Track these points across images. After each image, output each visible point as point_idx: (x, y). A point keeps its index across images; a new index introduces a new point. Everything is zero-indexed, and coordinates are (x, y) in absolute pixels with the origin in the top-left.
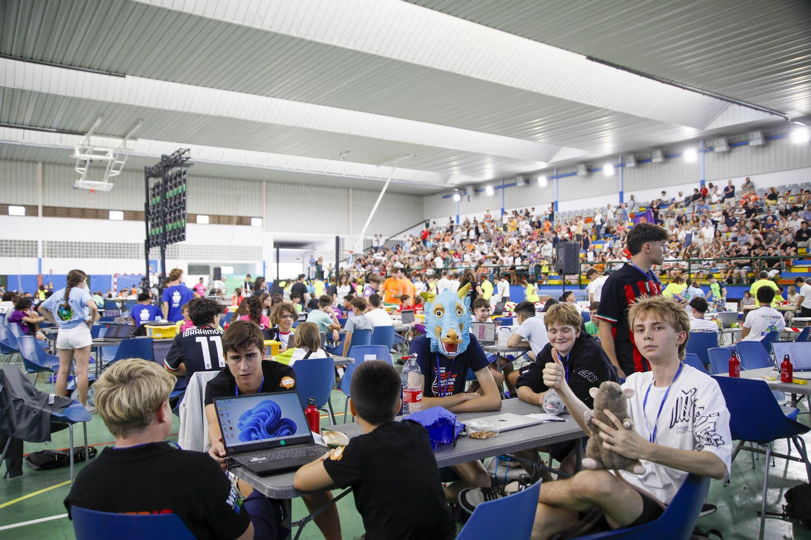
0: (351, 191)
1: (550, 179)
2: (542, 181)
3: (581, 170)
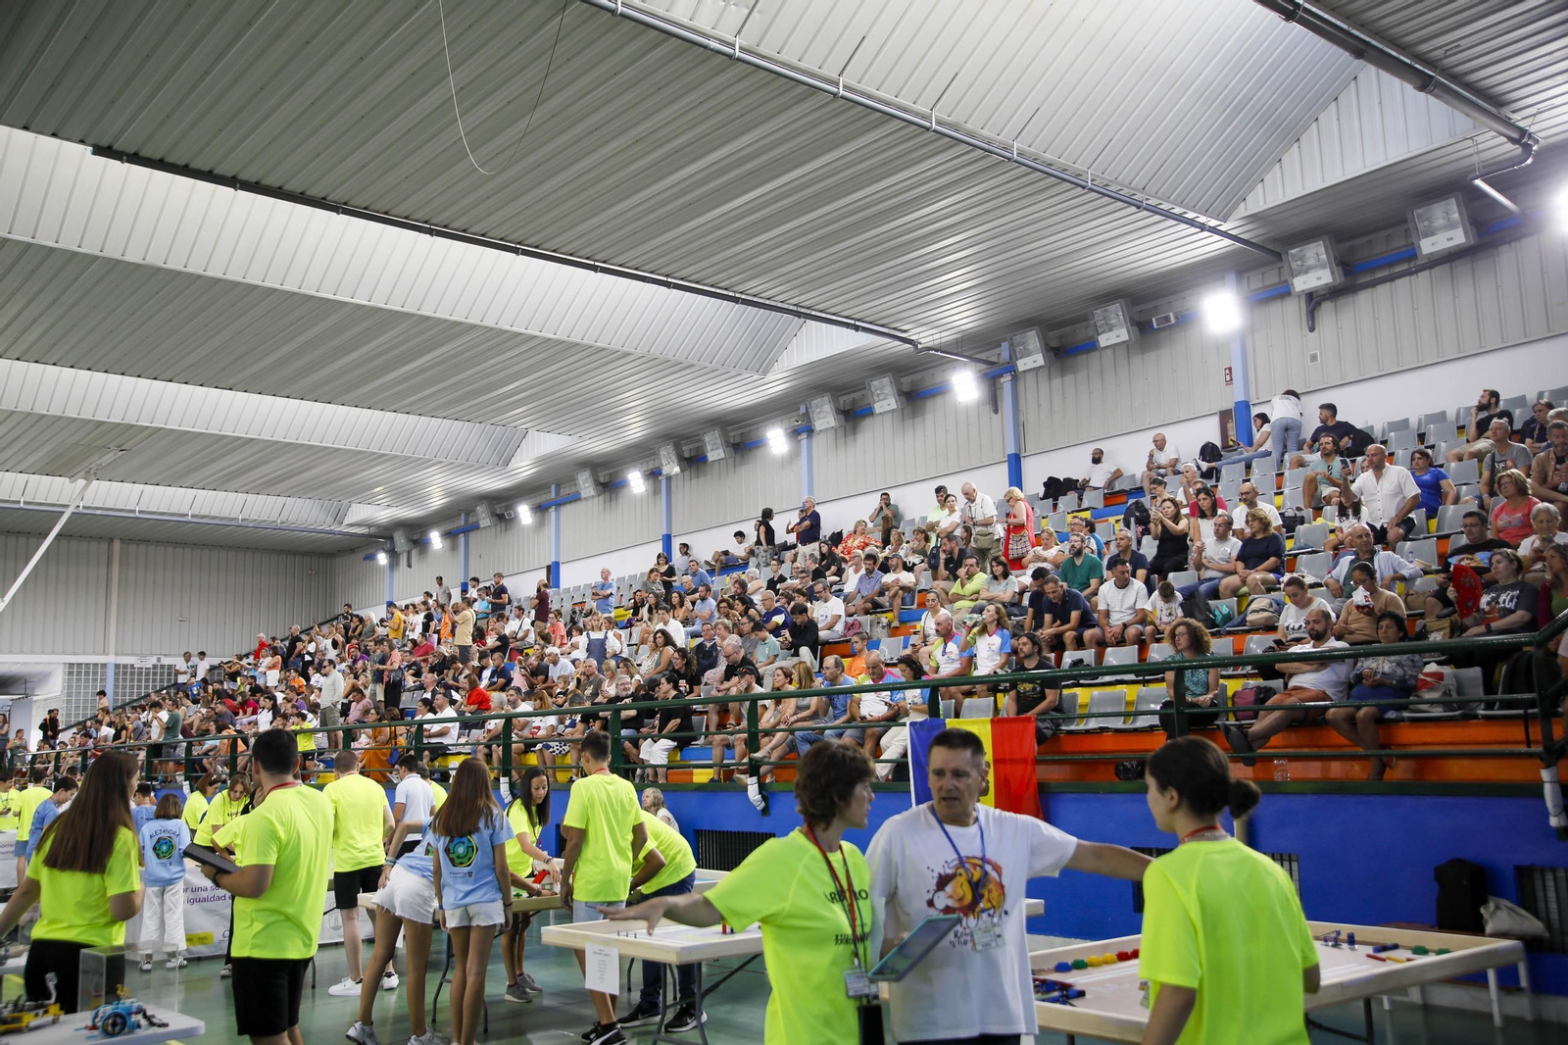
0: (117, 545)
1: (540, 509)
2: (524, 513)
3: (585, 484)
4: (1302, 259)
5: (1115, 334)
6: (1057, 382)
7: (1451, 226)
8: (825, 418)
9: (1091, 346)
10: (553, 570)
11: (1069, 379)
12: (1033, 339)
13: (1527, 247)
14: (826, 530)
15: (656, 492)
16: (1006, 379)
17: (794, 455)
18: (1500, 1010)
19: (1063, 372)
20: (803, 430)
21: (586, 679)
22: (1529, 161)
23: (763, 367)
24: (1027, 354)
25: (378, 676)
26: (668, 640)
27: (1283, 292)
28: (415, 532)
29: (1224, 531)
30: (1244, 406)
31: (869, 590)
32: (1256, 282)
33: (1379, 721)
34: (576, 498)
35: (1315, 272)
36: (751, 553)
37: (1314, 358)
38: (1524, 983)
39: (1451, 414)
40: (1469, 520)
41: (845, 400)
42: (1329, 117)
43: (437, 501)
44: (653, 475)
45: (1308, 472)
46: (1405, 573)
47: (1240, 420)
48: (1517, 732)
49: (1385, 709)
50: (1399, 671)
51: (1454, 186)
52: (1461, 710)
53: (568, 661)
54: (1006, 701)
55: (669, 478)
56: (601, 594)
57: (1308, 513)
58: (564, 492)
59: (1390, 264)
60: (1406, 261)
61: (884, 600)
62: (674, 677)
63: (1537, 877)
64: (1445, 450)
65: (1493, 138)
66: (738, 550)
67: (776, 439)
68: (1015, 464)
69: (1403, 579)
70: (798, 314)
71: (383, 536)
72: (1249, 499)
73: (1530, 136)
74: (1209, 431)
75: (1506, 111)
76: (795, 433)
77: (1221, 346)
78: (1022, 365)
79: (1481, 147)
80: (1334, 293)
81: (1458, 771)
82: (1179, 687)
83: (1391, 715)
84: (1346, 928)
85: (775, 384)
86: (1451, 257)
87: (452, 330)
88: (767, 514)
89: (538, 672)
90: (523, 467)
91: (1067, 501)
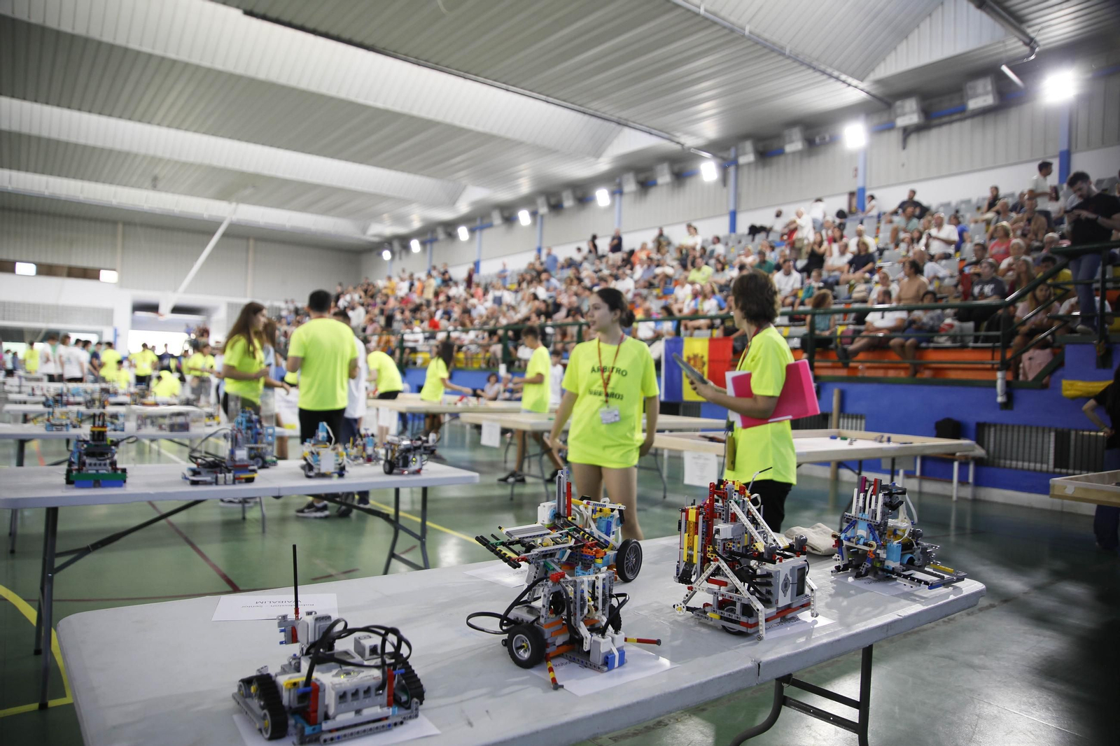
1: (472, 231)
2: (463, 232)
3: (497, 219)
4: (903, 107)
5: (794, 145)
6: (760, 172)
7: (986, 93)
8: (630, 186)
9: (780, 152)
10: (477, 264)
11: (767, 170)
12: (748, 146)
13: (1026, 109)
14: (627, 246)
15: (534, 223)
16: (732, 170)
17: (612, 206)
18: (957, 494)
19: (764, 165)
20: (617, 192)
21: (493, 316)
22: (1033, 57)
23: (597, 153)
24: (744, 154)
25: (382, 312)
26: (535, 297)
27: (890, 127)
28: (403, 242)
29: (843, 251)
30: (862, 190)
31: (648, 276)
32: (876, 120)
33: (917, 347)
34: (490, 226)
35: (909, 115)
36: (585, 258)
37: (903, 165)
38: (971, 480)
39: (974, 200)
40: (977, 247)
41: (642, 177)
42: (925, 26)
43: (416, 224)
44: (534, 214)
45: (894, 225)
46: (941, 275)
47: (859, 198)
48: (987, 356)
49: (920, 342)
50: (931, 323)
51: (990, 71)
52: (960, 342)
53: (482, 307)
54: (717, 333)
55: (542, 216)
56: (502, 276)
57: (892, 246)
58: (486, 221)
59: (951, 114)
60: (960, 113)
61: (656, 282)
62: (539, 313)
63: (986, 429)
64: (968, 216)
65: (1015, 42)
66: (578, 257)
67: (602, 196)
68: (733, 216)
69: (938, 278)
70: (619, 123)
71: (388, 242)
72: (860, 234)
73: (1035, 42)
74: (842, 203)
75: (1024, 26)
76: (613, 194)
77: (853, 156)
78: (743, 160)
79: (1009, 47)
80: (919, 129)
81: (953, 375)
82: (812, 327)
83: (924, 345)
84: (886, 435)
85: (603, 165)
86: (984, 112)
87: (427, 124)
88: (594, 238)
89: (466, 311)
90: (463, 208)
91: (760, 237)
